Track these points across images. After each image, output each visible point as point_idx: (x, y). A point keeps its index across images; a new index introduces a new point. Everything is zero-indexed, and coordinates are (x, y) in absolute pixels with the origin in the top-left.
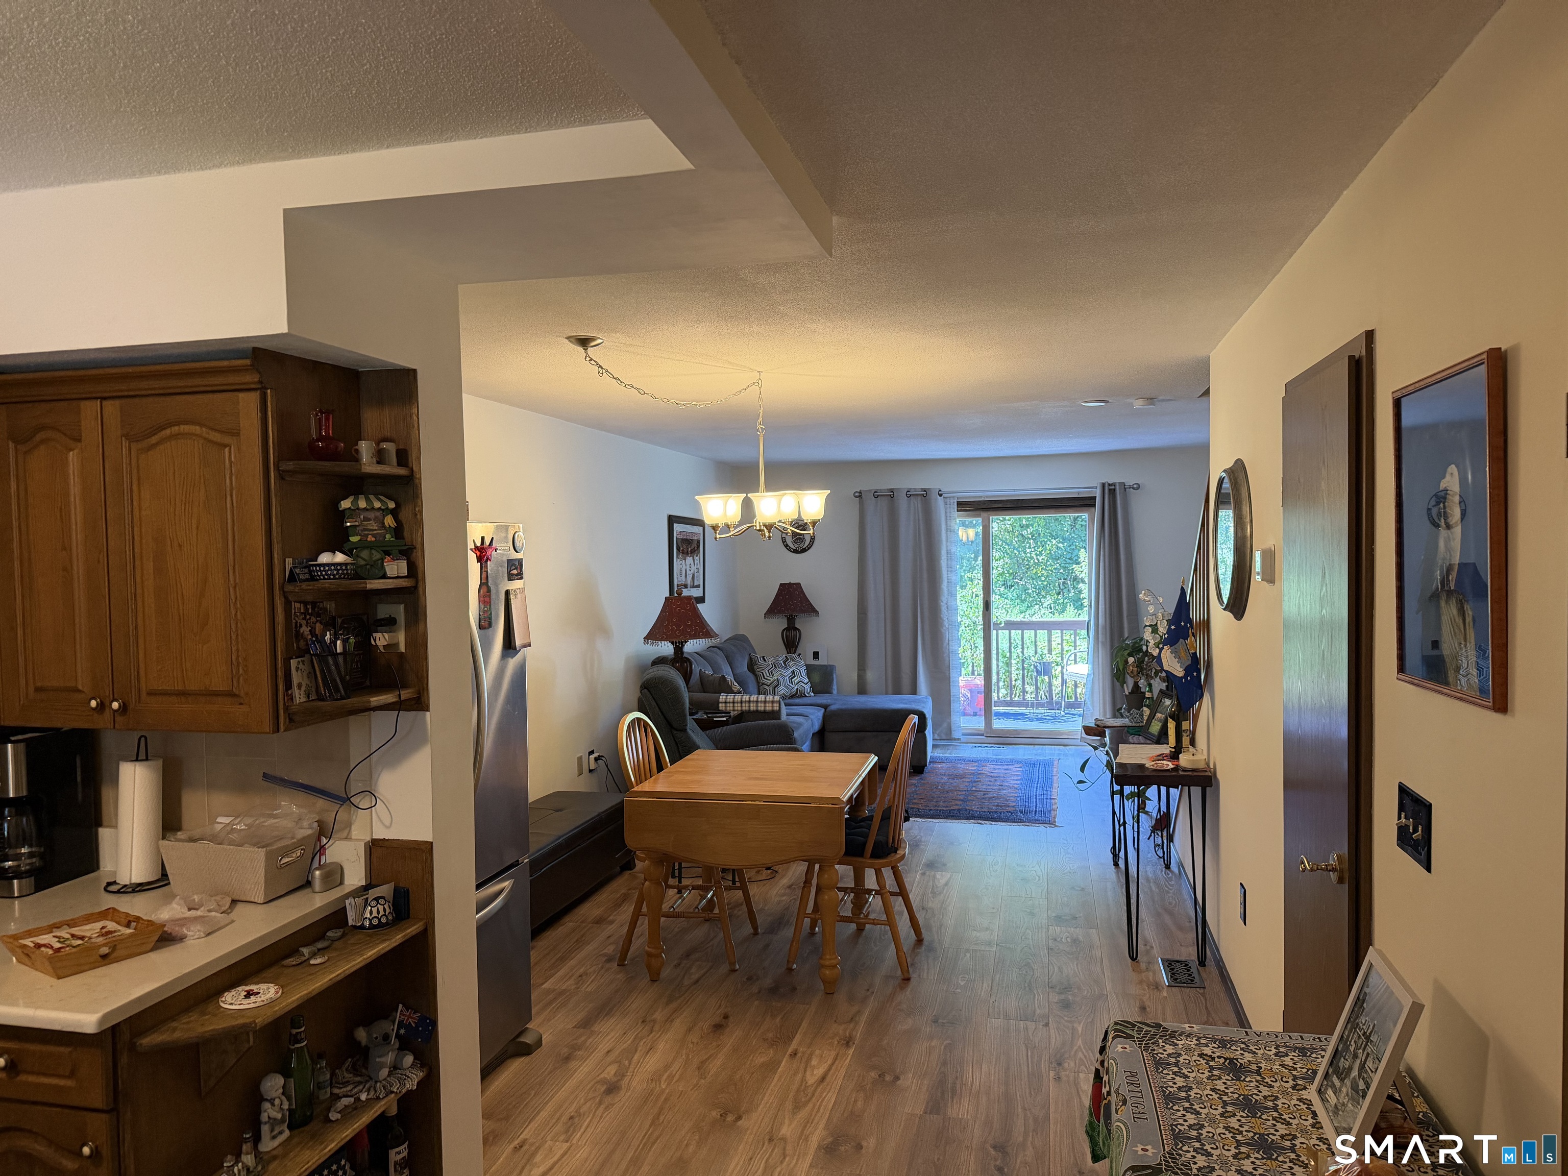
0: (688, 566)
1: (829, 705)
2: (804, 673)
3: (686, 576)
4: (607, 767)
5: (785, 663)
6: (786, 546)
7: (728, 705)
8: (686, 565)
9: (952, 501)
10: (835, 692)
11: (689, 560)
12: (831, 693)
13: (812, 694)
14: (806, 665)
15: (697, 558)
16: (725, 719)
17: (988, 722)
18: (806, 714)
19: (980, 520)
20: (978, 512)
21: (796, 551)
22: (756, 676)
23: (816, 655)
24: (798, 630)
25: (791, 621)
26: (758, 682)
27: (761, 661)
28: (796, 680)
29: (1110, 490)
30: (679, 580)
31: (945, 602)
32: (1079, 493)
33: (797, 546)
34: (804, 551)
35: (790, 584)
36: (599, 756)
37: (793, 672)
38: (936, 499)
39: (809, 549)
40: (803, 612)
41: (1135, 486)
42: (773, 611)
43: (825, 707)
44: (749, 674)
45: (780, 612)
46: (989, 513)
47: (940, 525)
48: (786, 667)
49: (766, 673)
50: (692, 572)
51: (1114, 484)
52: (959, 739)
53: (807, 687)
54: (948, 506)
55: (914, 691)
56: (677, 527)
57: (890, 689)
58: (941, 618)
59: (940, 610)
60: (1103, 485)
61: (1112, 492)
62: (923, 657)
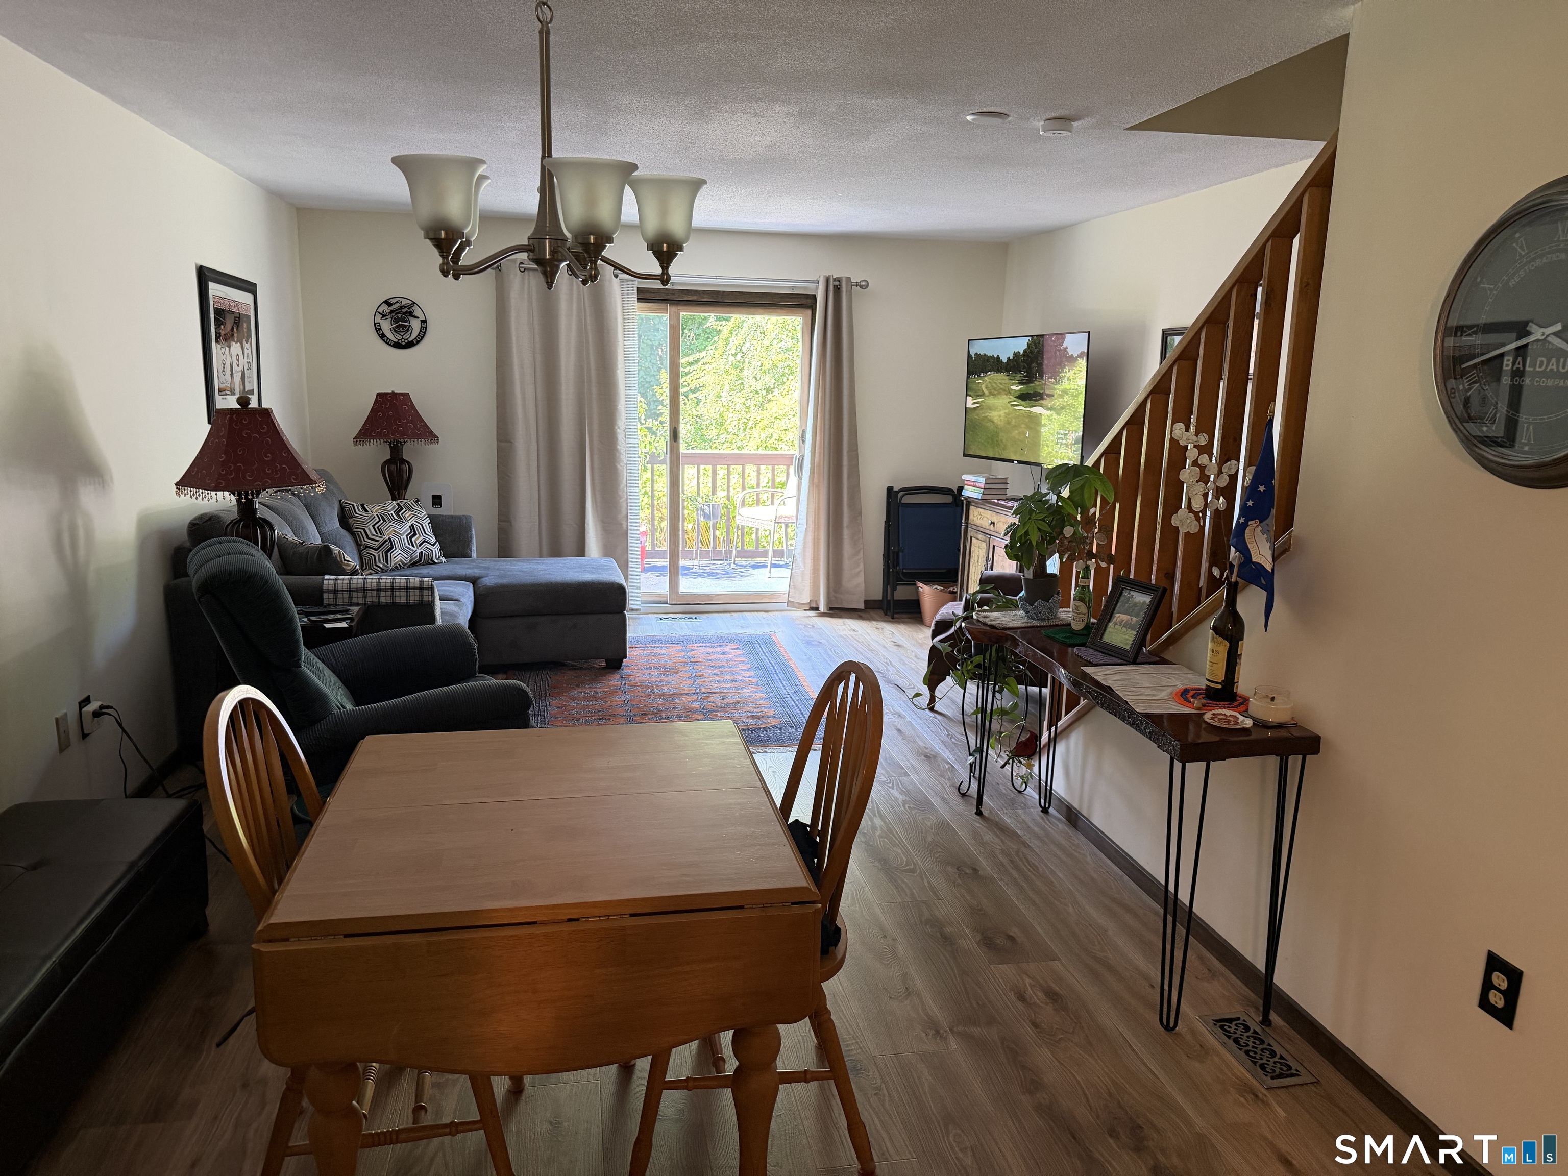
0: (234, 359)
1: (479, 578)
2: (428, 529)
3: (232, 374)
4: (120, 725)
5: (397, 514)
6: (382, 336)
7: (340, 595)
8: (231, 356)
9: (630, 286)
10: (474, 555)
11: (236, 347)
12: (470, 557)
13: (444, 560)
14: (429, 516)
15: (247, 346)
16: (344, 625)
17: (674, 584)
18: (456, 596)
19: (666, 317)
20: (662, 305)
21: (397, 345)
22: (352, 534)
23: (437, 500)
24: (408, 463)
25: (396, 450)
26: (358, 545)
27: (360, 512)
28: (418, 539)
29: (836, 288)
30: (222, 380)
31: (622, 427)
32: (793, 288)
33: (399, 337)
34: (410, 345)
35: (393, 394)
36: (101, 707)
37: (412, 527)
38: (610, 281)
39: (418, 342)
40: (419, 437)
41: (863, 283)
42: (366, 433)
43: (474, 581)
44: (344, 532)
45: (379, 436)
46: (679, 307)
47: (616, 319)
48: (400, 520)
49: (371, 531)
50: (241, 368)
51: (839, 280)
52: (637, 610)
53: (436, 550)
54: (625, 293)
55: (581, 551)
56: (215, 289)
57: (545, 549)
58: (617, 450)
59: (617, 439)
60: (827, 280)
61: (837, 289)
62: (592, 501)
